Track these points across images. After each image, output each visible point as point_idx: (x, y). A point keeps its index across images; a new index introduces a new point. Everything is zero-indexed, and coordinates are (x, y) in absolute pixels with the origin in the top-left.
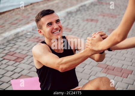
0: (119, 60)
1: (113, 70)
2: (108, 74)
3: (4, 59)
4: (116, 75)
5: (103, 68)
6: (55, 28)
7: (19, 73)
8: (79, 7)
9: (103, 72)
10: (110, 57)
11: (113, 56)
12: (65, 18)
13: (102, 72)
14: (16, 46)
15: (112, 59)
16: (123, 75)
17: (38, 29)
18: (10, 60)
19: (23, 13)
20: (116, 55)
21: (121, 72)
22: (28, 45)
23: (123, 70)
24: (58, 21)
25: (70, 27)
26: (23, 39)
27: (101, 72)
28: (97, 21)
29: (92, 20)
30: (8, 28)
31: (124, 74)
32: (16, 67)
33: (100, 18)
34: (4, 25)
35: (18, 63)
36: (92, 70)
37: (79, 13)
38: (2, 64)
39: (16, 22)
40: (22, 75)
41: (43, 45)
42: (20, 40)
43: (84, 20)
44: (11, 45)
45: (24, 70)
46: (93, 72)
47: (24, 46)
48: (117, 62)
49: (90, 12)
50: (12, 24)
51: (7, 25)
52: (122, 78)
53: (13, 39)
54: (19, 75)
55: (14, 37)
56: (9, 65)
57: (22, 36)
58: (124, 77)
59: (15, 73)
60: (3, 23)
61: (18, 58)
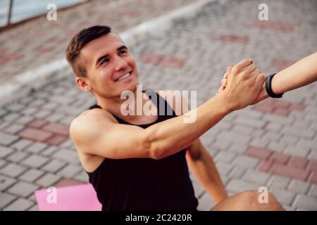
0: (299, 138)
1: (286, 163)
2: (273, 173)
3: (21, 138)
4: (292, 178)
5: (261, 159)
6: (117, 69)
7: (55, 173)
8: (204, 7)
9: (261, 170)
10: (279, 132)
11: (286, 129)
12: (168, 33)
13: (258, 169)
14: (50, 106)
15: (282, 136)
16: (310, 177)
17: (77, 78)
18: (35, 141)
19: (67, 23)
20: (291, 124)
21: (305, 167)
22: (78, 103)
23: (310, 164)
24: (122, 51)
25: (180, 55)
26: (67, 89)
27: (254, 168)
28: (246, 40)
29: (234, 38)
30: (31, 62)
31: (312, 174)
32: (50, 158)
33: (254, 33)
34: (21, 53)
35: (53, 149)
36: (234, 163)
37: (201, 20)
38: (16, 150)
39: (50, 45)
40: (62, 178)
41: (95, 111)
42: (59, 90)
43: (213, 39)
44: (38, 102)
45: (67, 164)
46: (235, 169)
47: (70, 104)
48: (295, 144)
49: (230, 17)
50: (40, 50)
51: (29, 54)
52: (307, 184)
53: (42, 89)
54: (56, 178)
55: (44, 82)
56: (31, 154)
57: (64, 79)
58: (312, 183)
59: (46, 173)
60: (20, 50)
61: (54, 135)
